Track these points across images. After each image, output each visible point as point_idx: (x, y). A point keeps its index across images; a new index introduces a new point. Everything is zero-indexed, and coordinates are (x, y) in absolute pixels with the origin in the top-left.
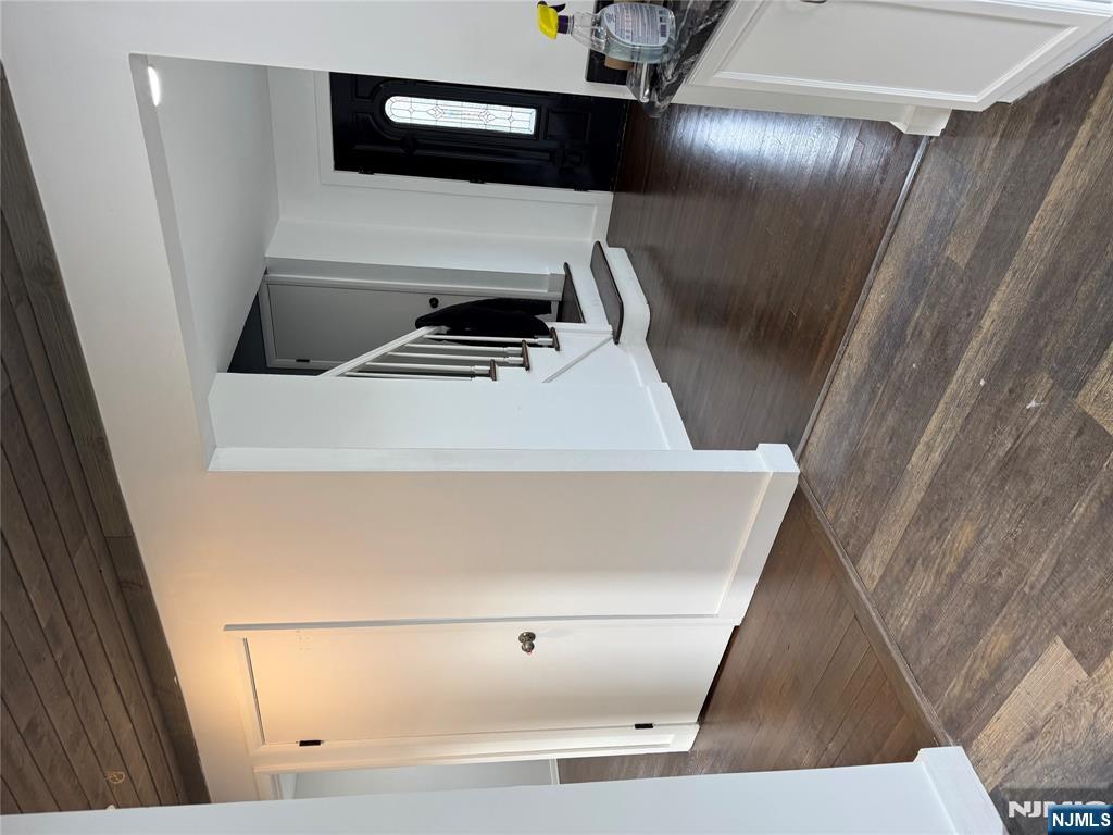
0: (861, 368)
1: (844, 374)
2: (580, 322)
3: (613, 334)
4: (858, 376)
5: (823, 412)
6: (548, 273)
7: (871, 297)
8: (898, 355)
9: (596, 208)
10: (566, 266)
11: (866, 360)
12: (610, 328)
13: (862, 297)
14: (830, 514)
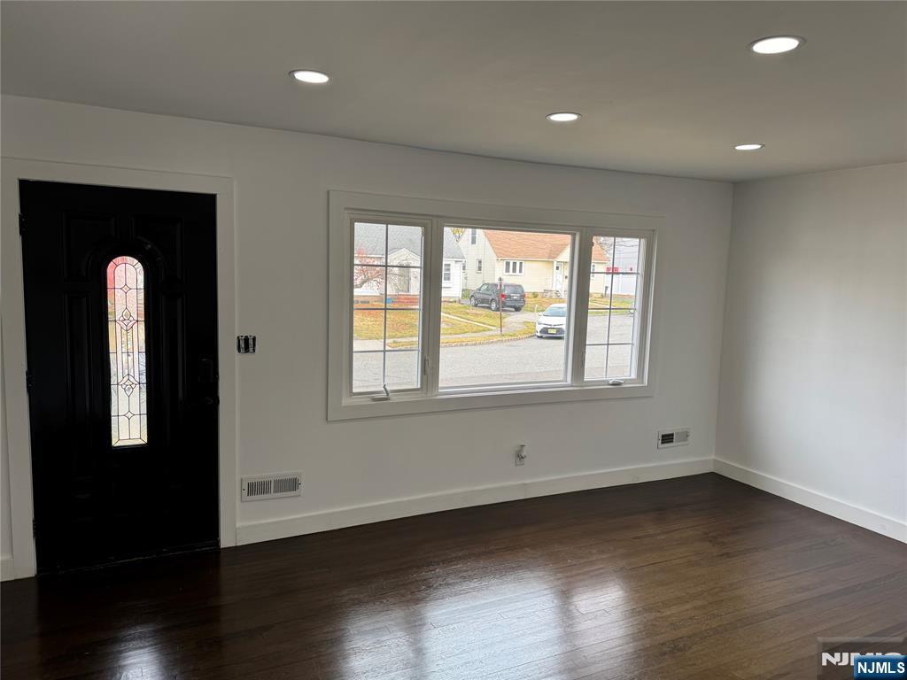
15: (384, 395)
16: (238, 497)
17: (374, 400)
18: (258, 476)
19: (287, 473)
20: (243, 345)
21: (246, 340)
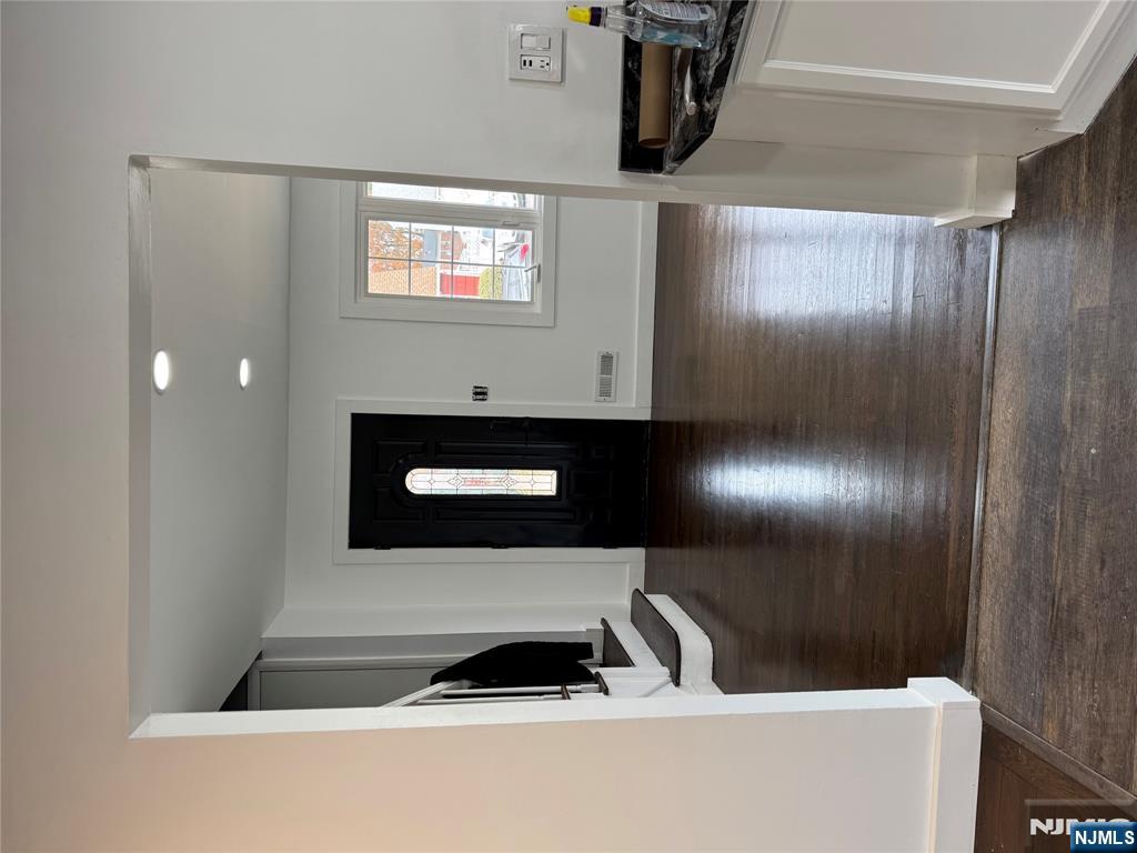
0: (1017, 506)
1: (996, 531)
2: (629, 666)
3: (671, 676)
4: (1016, 519)
5: (983, 597)
6: (584, 630)
7: (994, 423)
8: (1063, 456)
9: (628, 566)
10: (604, 621)
11: (1019, 495)
12: (666, 670)
13: (983, 430)
14: (1052, 732)
15: (536, 270)
16: (610, 405)
17: (539, 280)
18: (594, 387)
19: (596, 364)
20: (481, 397)
21: (476, 394)
